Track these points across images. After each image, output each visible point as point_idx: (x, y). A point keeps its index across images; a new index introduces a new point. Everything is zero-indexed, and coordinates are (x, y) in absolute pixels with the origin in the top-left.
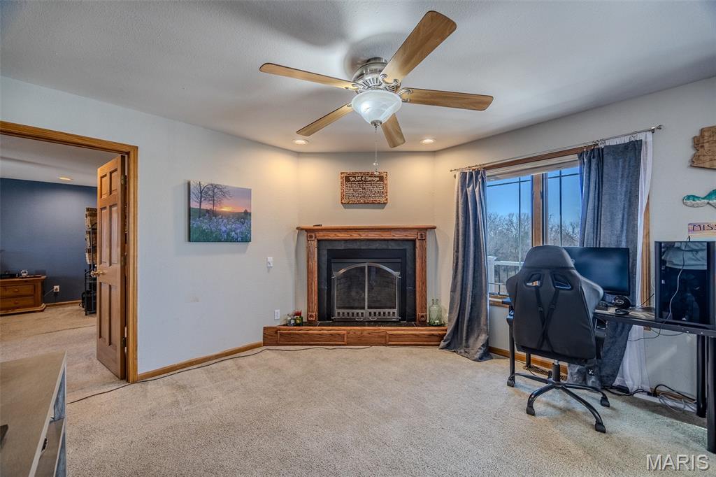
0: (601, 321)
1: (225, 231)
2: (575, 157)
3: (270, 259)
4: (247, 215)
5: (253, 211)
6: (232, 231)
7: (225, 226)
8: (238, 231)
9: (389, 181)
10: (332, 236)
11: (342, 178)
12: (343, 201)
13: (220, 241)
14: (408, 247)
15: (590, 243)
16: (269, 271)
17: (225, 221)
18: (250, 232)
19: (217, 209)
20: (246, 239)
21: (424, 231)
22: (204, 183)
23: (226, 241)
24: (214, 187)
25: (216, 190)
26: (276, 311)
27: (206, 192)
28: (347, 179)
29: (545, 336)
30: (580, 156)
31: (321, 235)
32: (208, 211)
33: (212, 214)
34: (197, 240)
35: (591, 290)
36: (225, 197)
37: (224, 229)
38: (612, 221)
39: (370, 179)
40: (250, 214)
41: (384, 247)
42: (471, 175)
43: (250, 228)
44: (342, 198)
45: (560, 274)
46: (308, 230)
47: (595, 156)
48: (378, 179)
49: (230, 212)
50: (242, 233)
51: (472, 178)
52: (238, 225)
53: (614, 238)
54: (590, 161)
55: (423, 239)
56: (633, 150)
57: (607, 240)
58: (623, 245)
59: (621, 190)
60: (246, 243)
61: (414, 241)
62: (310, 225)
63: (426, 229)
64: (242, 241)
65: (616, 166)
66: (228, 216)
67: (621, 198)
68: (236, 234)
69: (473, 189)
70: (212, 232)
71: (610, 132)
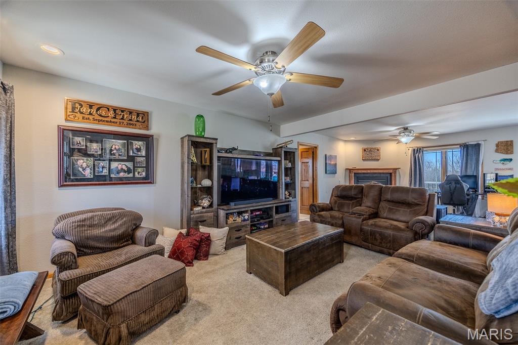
0: (468, 195)
2: (459, 146)
3: (340, 180)
4: (336, 164)
9: (381, 151)
10: (360, 172)
11: (363, 150)
14: (389, 176)
15: (464, 174)
18: (336, 171)
21: (395, 170)
28: (365, 150)
29: (452, 199)
30: (460, 146)
31: (356, 171)
35: (466, 186)
38: (471, 167)
39: (373, 150)
41: (379, 175)
42: (417, 150)
43: (337, 169)
44: (363, 158)
45: (457, 182)
46: (350, 170)
47: (466, 147)
48: (377, 150)
50: (334, 171)
51: (417, 151)
53: (472, 173)
54: (464, 148)
55: (395, 173)
56: (478, 146)
57: (469, 173)
58: (475, 174)
59: (474, 158)
61: (391, 174)
62: (351, 168)
63: (397, 169)
64: (334, 174)
65: (472, 150)
67: (474, 161)
69: (418, 155)
71: (471, 140)
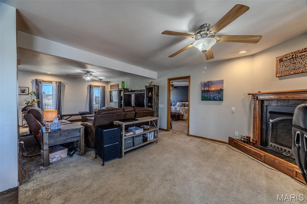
1: (213, 97)
3: (233, 108)
4: (222, 90)
5: (224, 88)
6: (215, 97)
7: (213, 95)
8: (217, 96)
12: (277, 76)
13: (211, 100)
16: (232, 114)
17: (213, 93)
19: (210, 89)
20: (221, 99)
22: (206, 81)
24: (209, 82)
25: (209, 83)
26: (236, 132)
27: (206, 84)
32: (207, 90)
33: (208, 91)
36: (213, 85)
37: (212, 96)
39: (300, 55)
43: (223, 95)
44: (277, 74)
46: (253, 95)
49: (214, 90)
50: (219, 97)
52: (218, 94)
60: (221, 102)
64: (219, 100)
66: (213, 91)
68: (217, 98)
70: (208, 97)
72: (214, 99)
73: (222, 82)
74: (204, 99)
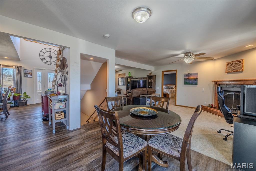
3: (203, 89)
4: (197, 79)
5: (198, 78)
6: (193, 82)
10: (221, 83)
11: (226, 65)
13: (190, 84)
16: (203, 92)
18: (197, 82)
19: (190, 78)
20: (196, 84)
22: (187, 74)
23: (191, 84)
25: (189, 74)
26: (205, 102)
28: (228, 65)
31: (218, 83)
33: (188, 79)
34: (186, 84)
36: (191, 75)
37: (191, 82)
39: (236, 63)
40: (197, 78)
43: (197, 81)
44: (226, 71)
46: (215, 82)
48: (239, 62)
50: (195, 83)
60: (196, 85)
64: (195, 84)
66: (192, 79)
70: (188, 83)
72: (192, 84)
73: (197, 74)
74: (186, 83)
